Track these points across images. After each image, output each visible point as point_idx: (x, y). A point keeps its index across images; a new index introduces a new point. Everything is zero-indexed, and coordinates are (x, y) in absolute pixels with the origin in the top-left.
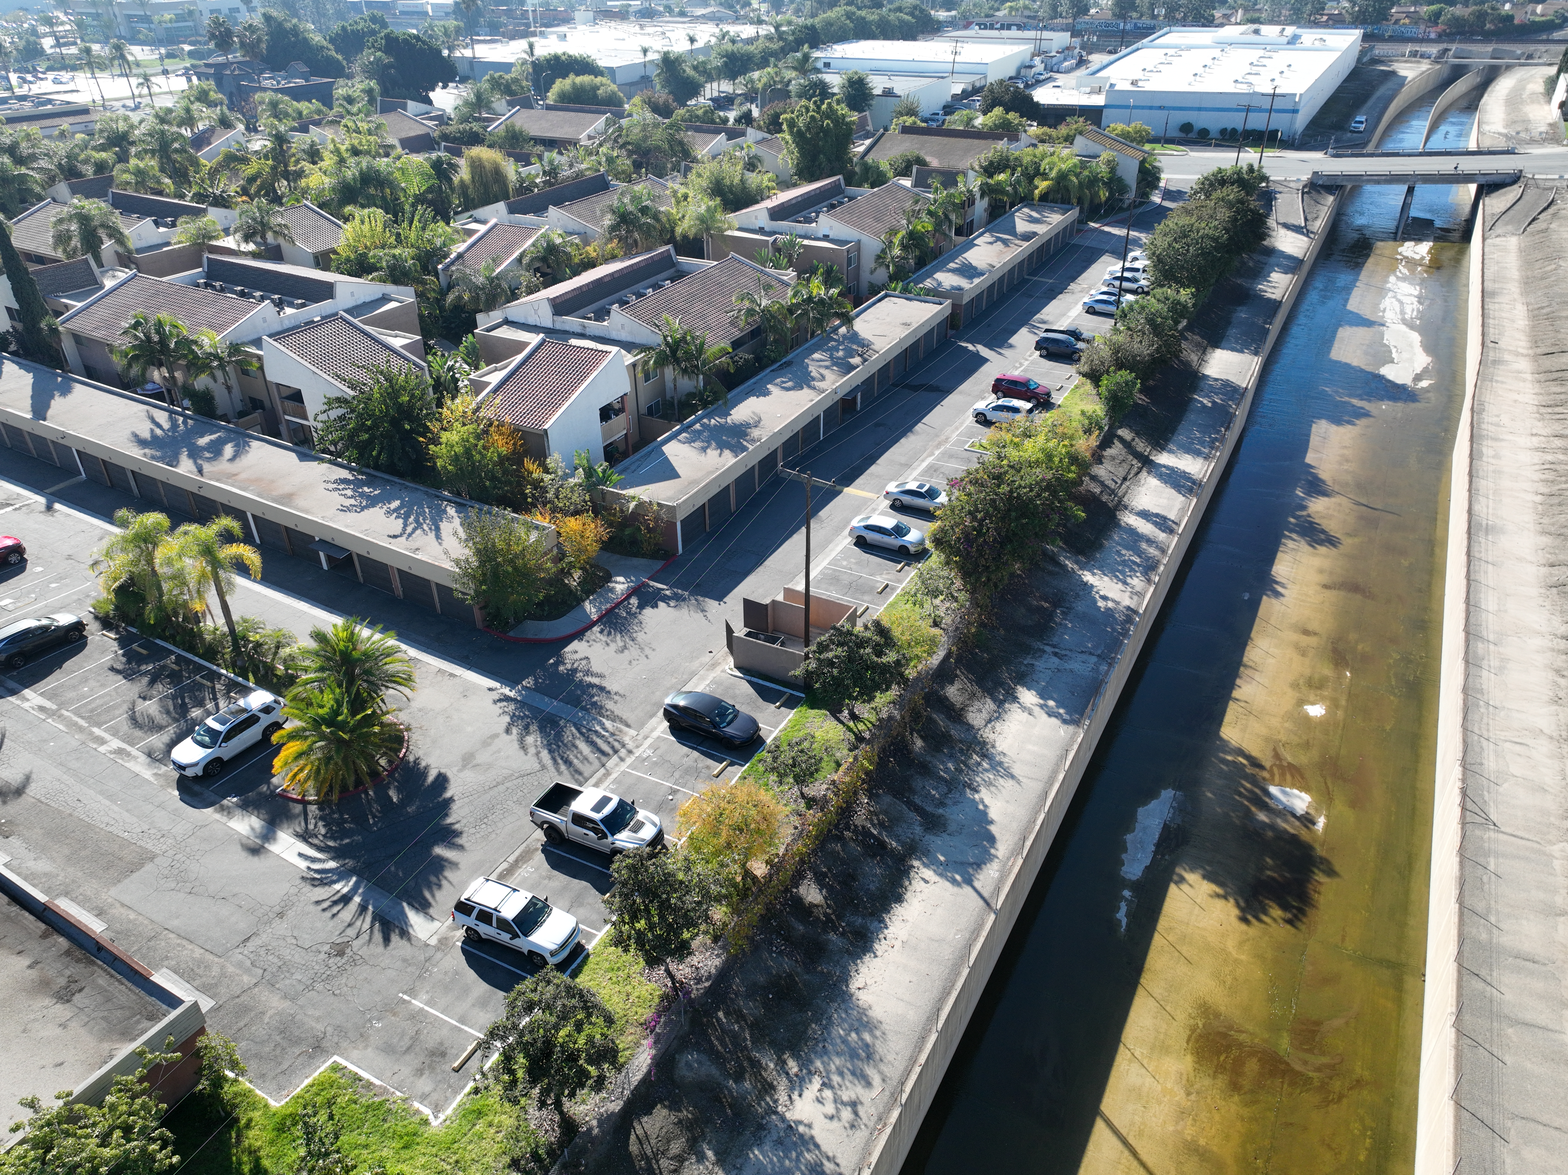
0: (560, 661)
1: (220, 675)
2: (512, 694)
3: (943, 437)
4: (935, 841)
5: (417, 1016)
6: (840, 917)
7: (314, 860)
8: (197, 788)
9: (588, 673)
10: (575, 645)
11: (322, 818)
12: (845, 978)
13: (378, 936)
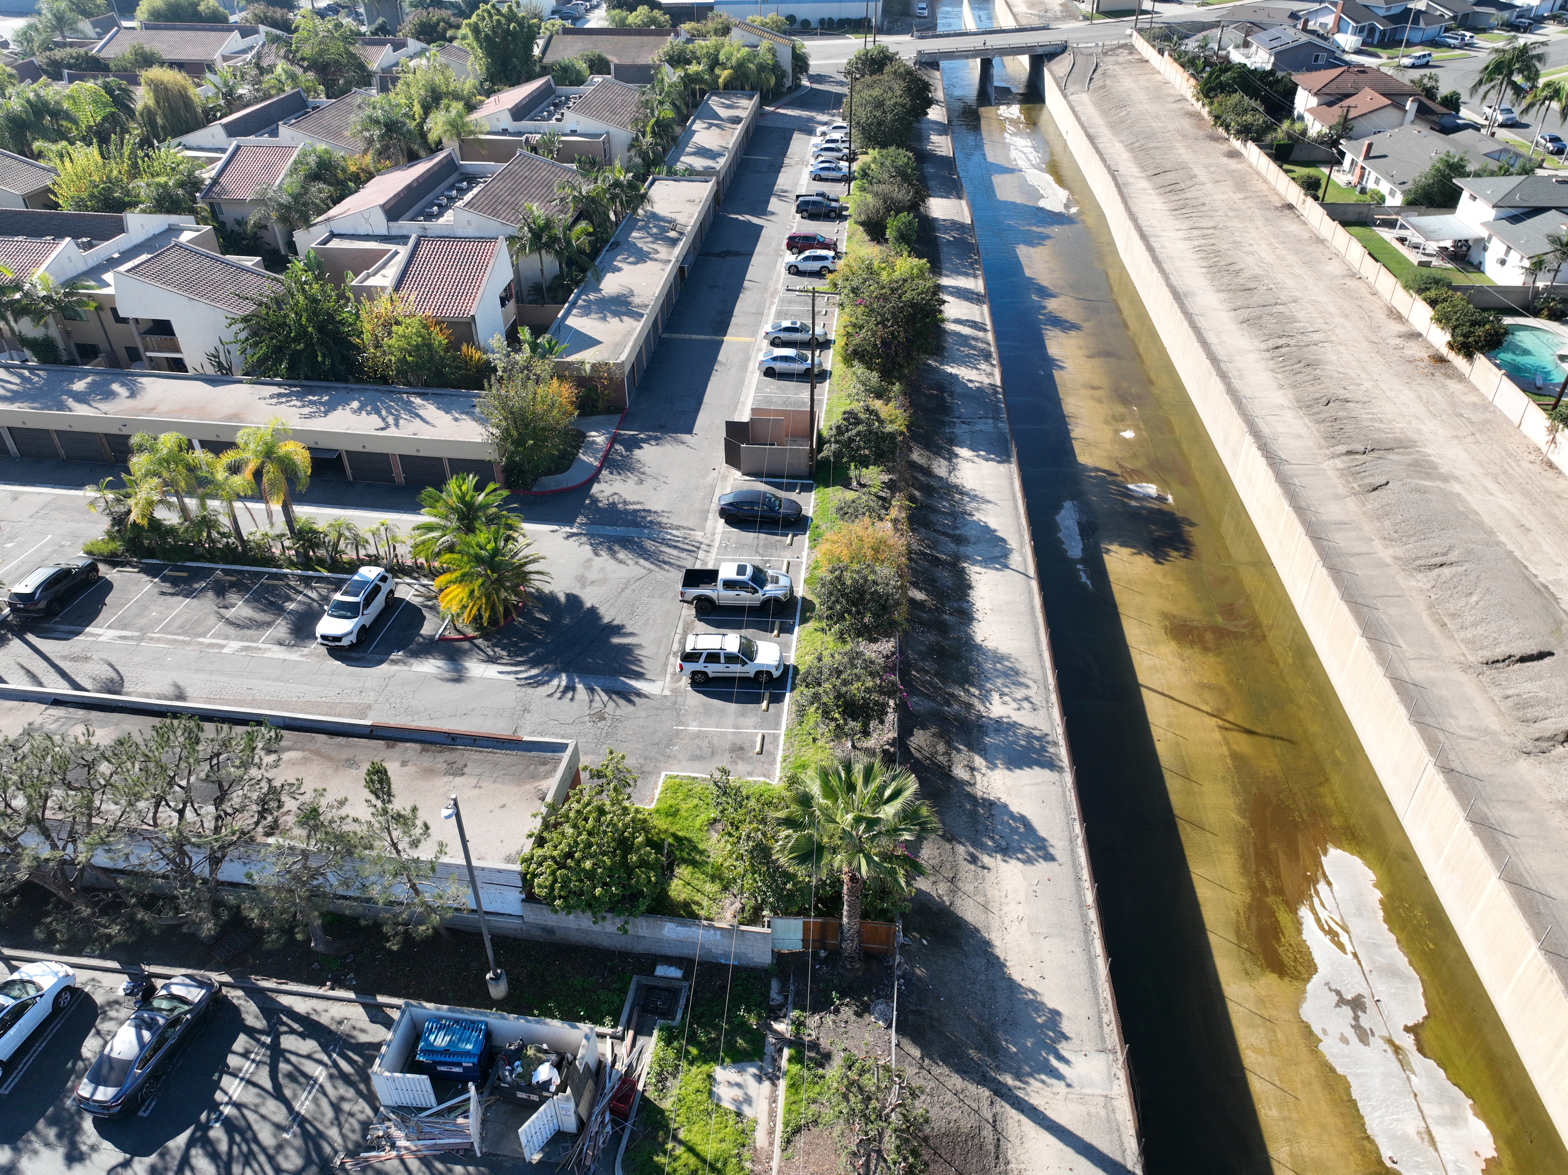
0: (595, 501)
1: (285, 575)
2: (575, 530)
3: (771, 289)
4: (969, 550)
5: (698, 735)
6: (943, 605)
7: (516, 673)
8: (354, 655)
9: (625, 503)
10: (596, 489)
11: (495, 645)
12: (970, 638)
13: (621, 702)
